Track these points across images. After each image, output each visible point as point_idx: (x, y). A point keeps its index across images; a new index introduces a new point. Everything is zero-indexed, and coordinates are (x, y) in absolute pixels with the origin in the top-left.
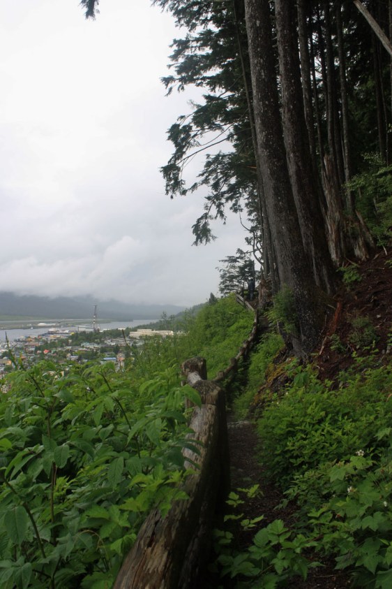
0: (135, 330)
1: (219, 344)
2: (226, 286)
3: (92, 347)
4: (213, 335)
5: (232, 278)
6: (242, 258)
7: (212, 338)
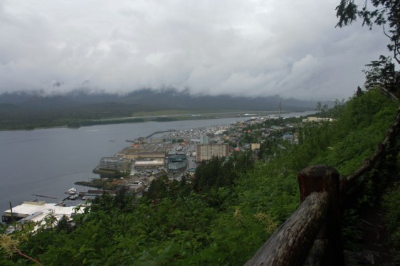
0: (306, 117)
1: (365, 129)
2: (370, 84)
3: (278, 128)
4: (359, 121)
5: (375, 78)
6: (384, 62)
7: (359, 123)
